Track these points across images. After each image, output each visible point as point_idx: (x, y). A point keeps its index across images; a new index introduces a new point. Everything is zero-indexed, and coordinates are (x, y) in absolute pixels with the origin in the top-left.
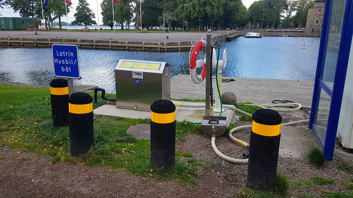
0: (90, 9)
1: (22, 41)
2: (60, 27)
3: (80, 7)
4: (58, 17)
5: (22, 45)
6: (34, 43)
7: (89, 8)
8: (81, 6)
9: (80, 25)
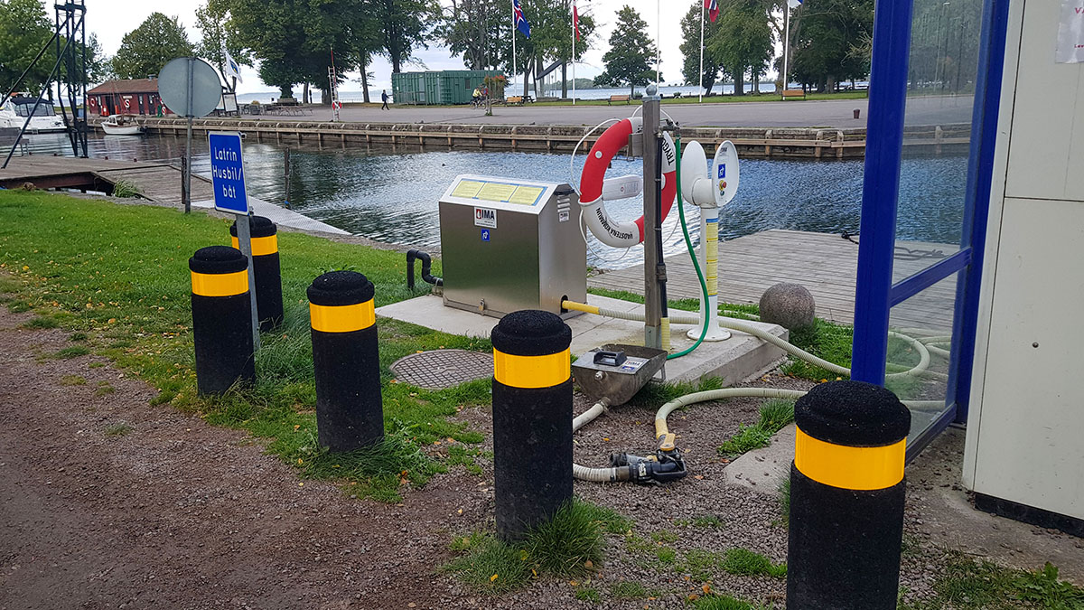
0: (648, 38)
1: (450, 135)
2: (564, 94)
3: (622, 33)
4: (561, 66)
5: (450, 143)
6: (478, 139)
7: (646, 34)
8: (624, 30)
9: (615, 85)
